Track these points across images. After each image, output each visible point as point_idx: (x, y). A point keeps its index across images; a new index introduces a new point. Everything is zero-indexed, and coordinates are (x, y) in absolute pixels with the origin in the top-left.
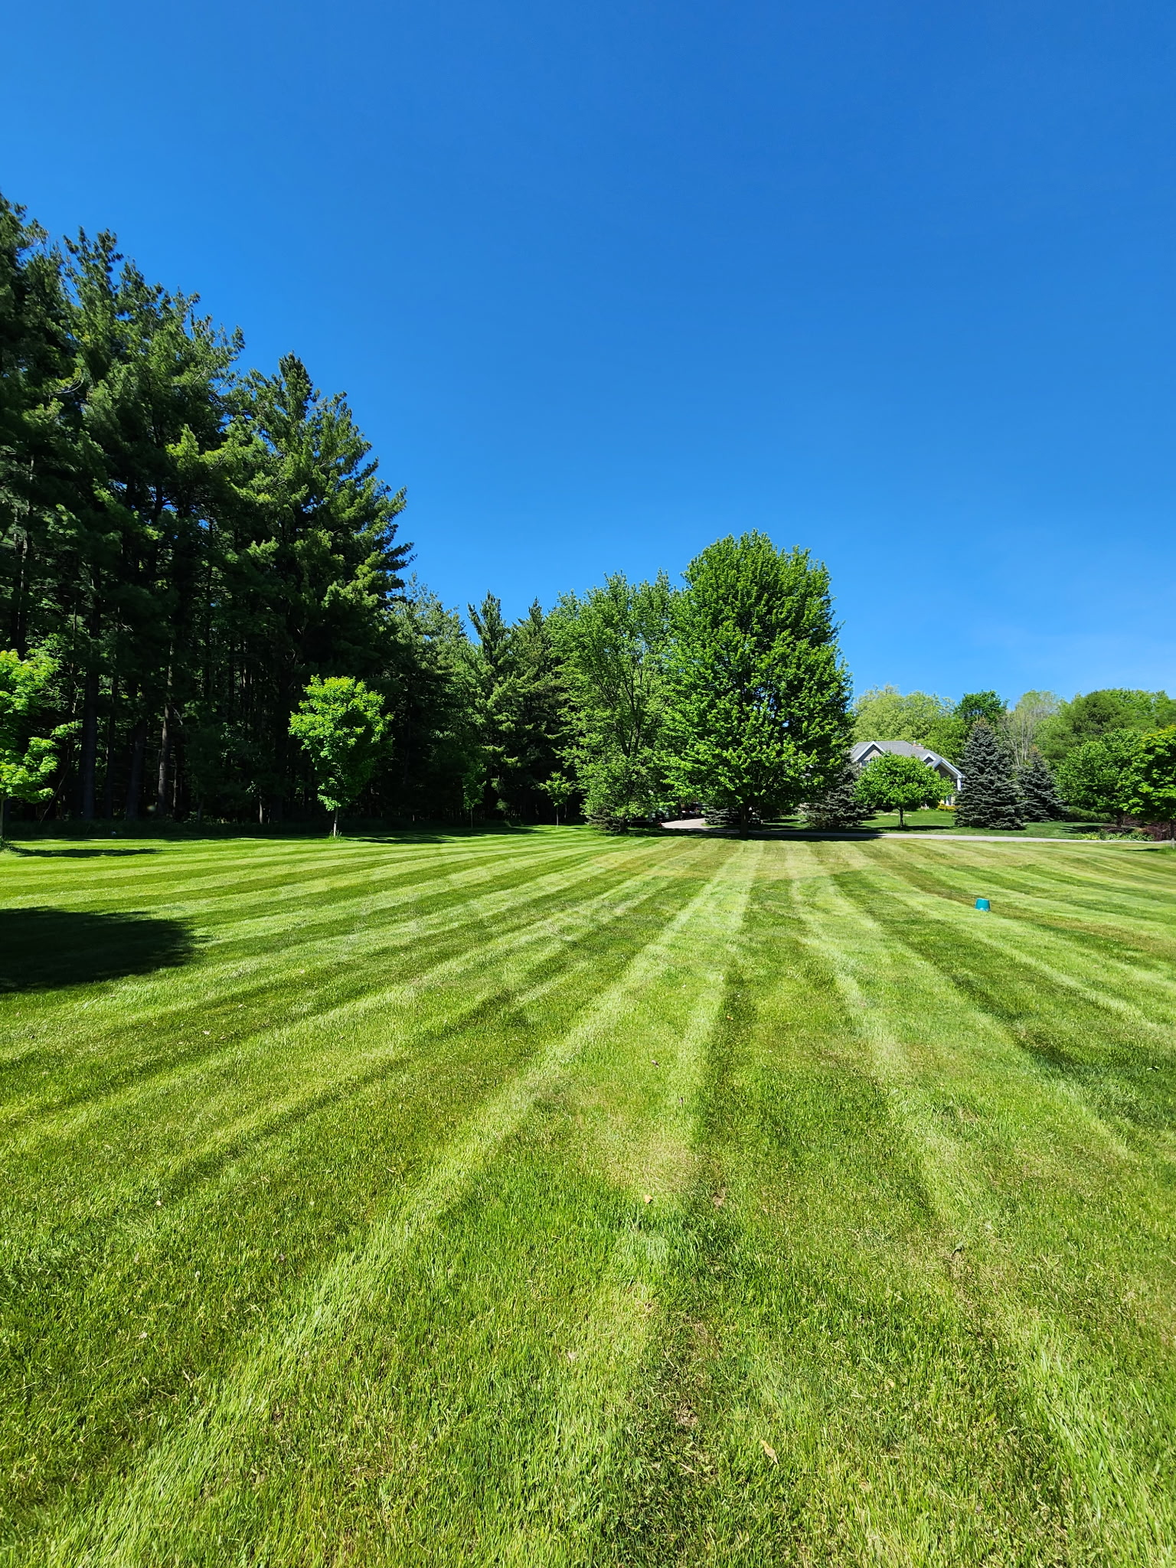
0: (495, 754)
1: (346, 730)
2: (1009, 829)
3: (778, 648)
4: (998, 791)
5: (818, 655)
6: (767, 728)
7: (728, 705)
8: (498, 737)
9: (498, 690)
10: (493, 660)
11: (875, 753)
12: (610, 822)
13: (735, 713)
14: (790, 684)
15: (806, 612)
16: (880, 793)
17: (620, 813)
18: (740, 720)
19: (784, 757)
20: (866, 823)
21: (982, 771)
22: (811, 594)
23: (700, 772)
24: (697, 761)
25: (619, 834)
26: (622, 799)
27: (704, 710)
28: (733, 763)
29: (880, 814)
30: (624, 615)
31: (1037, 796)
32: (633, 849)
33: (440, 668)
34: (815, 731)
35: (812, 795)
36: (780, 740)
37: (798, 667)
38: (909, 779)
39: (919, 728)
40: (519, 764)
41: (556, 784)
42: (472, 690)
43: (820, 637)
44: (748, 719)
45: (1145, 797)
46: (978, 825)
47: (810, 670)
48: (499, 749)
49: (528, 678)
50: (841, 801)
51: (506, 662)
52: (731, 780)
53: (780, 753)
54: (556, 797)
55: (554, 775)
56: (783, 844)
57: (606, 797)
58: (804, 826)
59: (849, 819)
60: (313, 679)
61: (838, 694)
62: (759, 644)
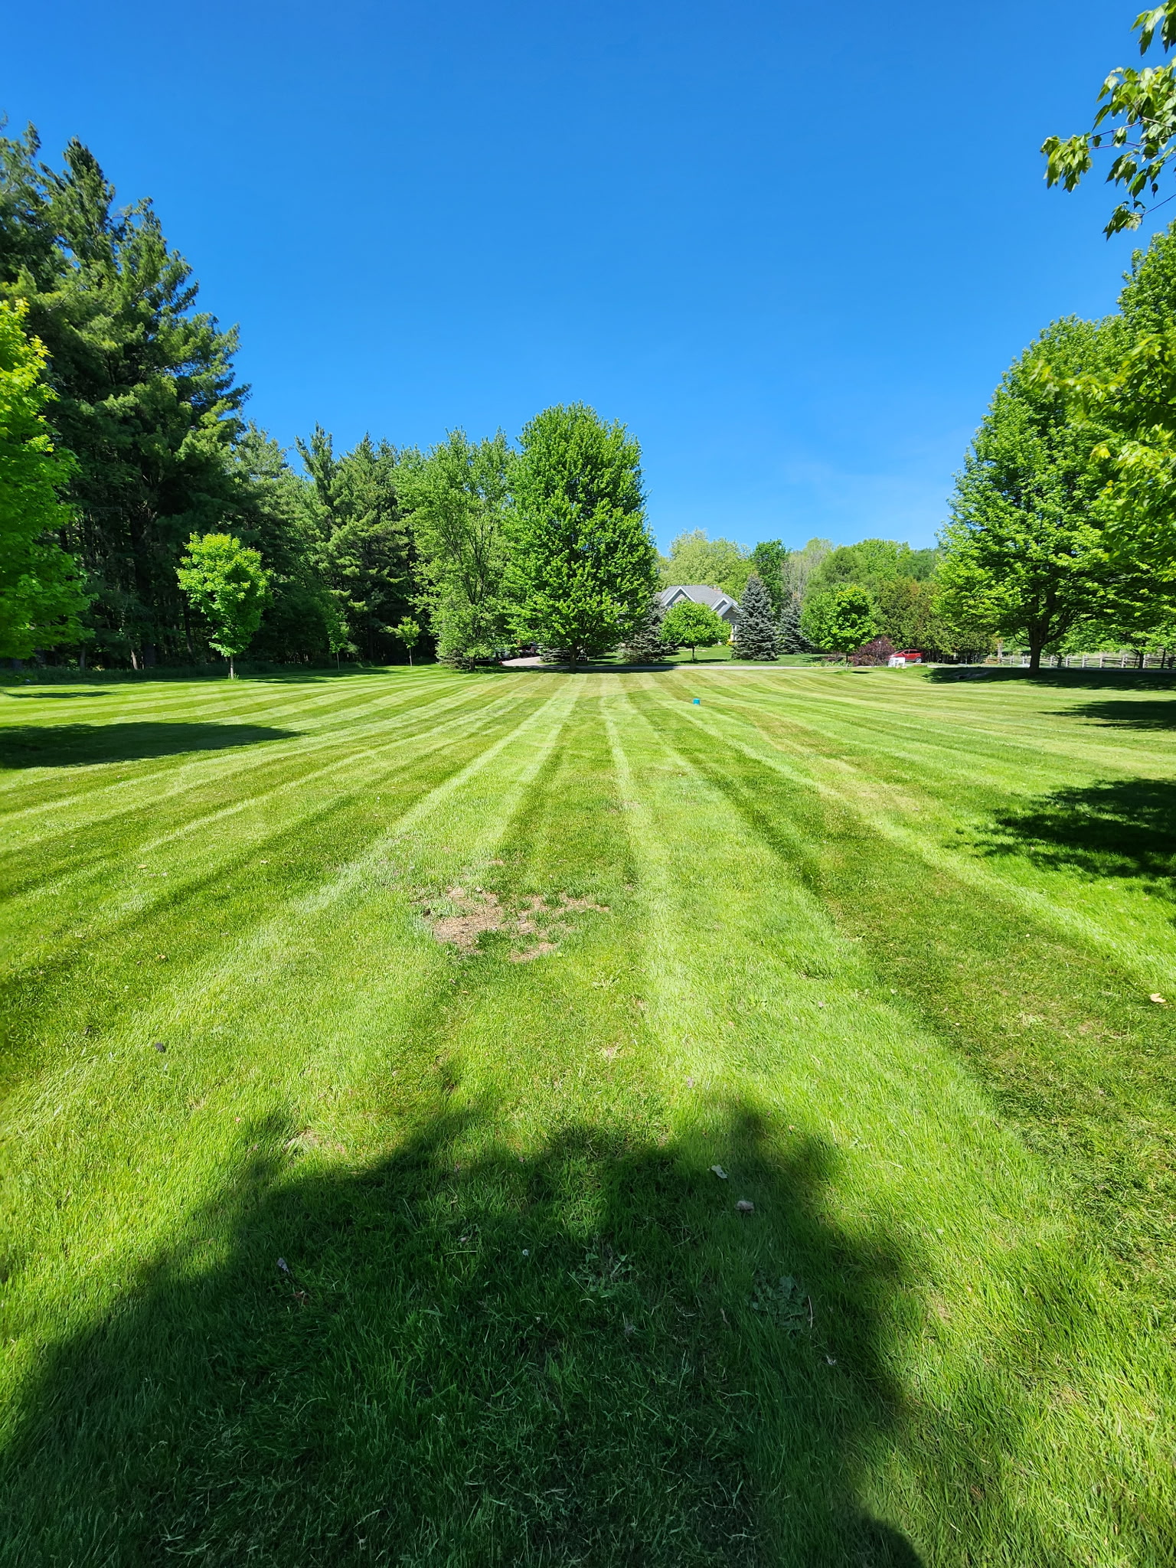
0: (341, 598)
1: (234, 585)
2: (766, 660)
3: (599, 515)
4: (761, 631)
5: (630, 521)
6: (591, 583)
7: (560, 563)
8: (342, 582)
9: (337, 534)
10: (329, 501)
11: (681, 596)
12: (459, 662)
13: (565, 570)
14: (607, 544)
15: (622, 483)
16: (677, 633)
17: (471, 653)
18: (569, 576)
19: (603, 607)
20: (668, 658)
21: (751, 615)
22: (624, 466)
23: (537, 619)
24: (535, 610)
25: (470, 672)
26: (470, 641)
27: (540, 566)
28: (564, 612)
29: (682, 650)
30: (466, 472)
31: (794, 634)
32: (484, 684)
33: (283, 513)
34: (626, 586)
35: (626, 635)
36: (600, 593)
37: (614, 532)
38: (699, 622)
39: (720, 573)
40: (366, 608)
41: (408, 628)
42: (310, 532)
43: (632, 504)
44: (576, 576)
45: (834, 636)
46: (747, 657)
47: (624, 534)
48: (346, 594)
49: (368, 521)
50: (649, 640)
51: (342, 502)
52: (563, 626)
53: (601, 602)
54: (409, 639)
55: (405, 619)
56: (601, 675)
57: (458, 640)
58: (621, 662)
59: (656, 655)
60: (192, 536)
61: (645, 554)
62: (583, 510)
